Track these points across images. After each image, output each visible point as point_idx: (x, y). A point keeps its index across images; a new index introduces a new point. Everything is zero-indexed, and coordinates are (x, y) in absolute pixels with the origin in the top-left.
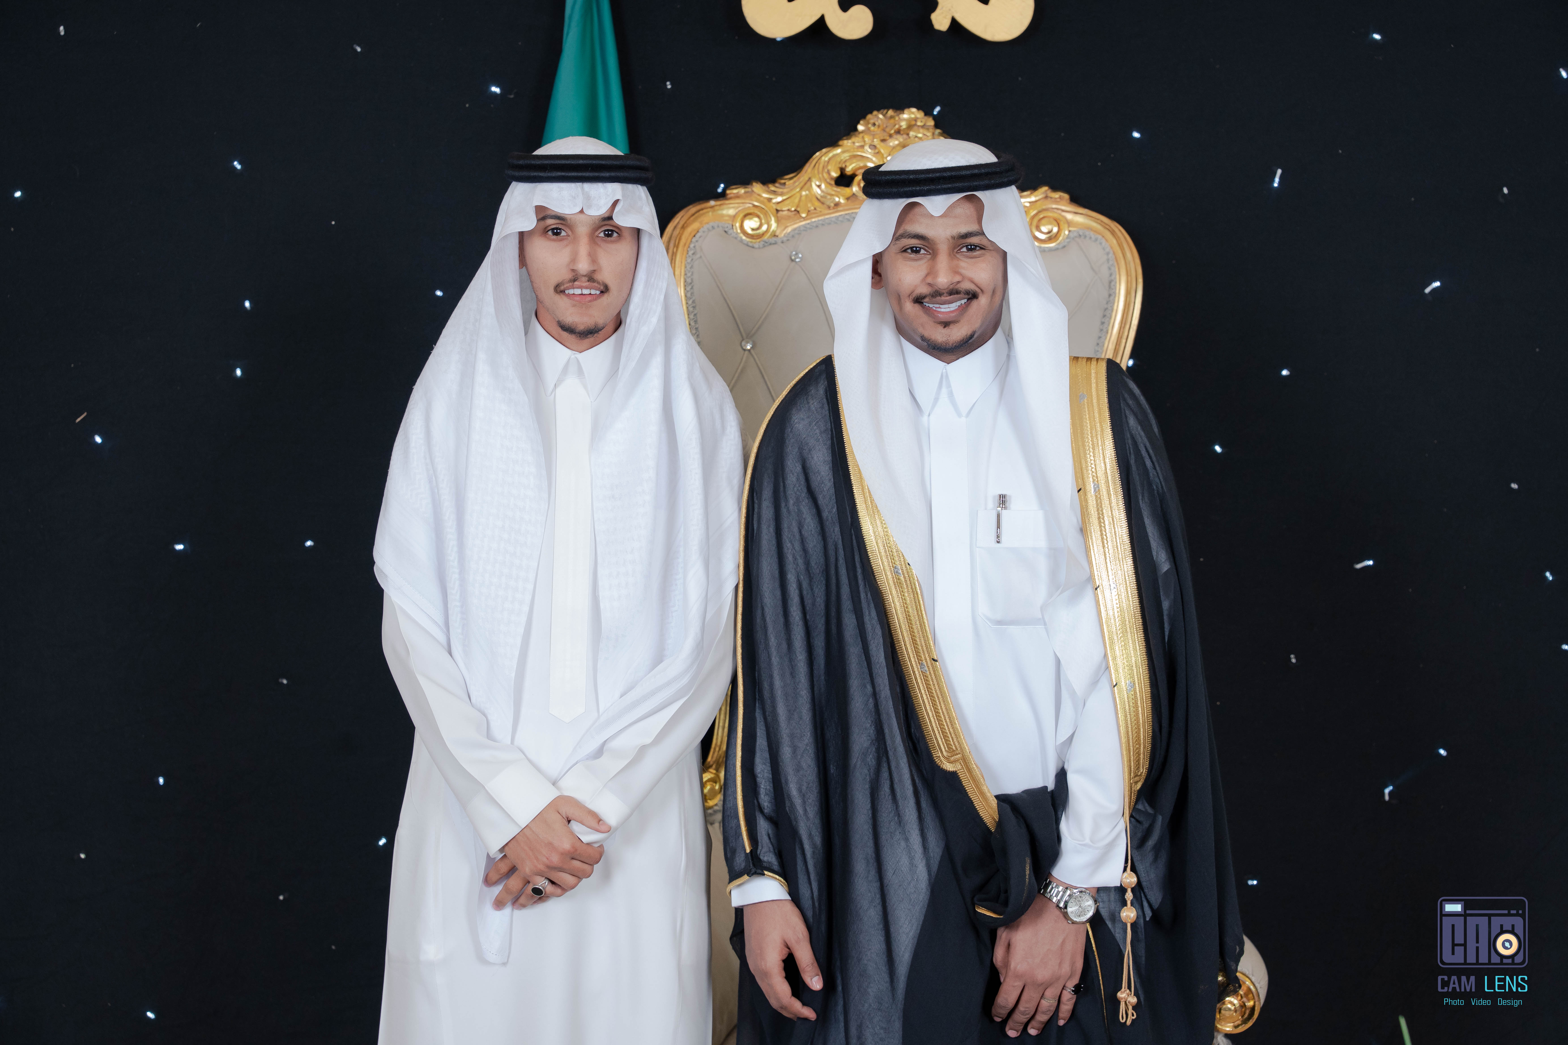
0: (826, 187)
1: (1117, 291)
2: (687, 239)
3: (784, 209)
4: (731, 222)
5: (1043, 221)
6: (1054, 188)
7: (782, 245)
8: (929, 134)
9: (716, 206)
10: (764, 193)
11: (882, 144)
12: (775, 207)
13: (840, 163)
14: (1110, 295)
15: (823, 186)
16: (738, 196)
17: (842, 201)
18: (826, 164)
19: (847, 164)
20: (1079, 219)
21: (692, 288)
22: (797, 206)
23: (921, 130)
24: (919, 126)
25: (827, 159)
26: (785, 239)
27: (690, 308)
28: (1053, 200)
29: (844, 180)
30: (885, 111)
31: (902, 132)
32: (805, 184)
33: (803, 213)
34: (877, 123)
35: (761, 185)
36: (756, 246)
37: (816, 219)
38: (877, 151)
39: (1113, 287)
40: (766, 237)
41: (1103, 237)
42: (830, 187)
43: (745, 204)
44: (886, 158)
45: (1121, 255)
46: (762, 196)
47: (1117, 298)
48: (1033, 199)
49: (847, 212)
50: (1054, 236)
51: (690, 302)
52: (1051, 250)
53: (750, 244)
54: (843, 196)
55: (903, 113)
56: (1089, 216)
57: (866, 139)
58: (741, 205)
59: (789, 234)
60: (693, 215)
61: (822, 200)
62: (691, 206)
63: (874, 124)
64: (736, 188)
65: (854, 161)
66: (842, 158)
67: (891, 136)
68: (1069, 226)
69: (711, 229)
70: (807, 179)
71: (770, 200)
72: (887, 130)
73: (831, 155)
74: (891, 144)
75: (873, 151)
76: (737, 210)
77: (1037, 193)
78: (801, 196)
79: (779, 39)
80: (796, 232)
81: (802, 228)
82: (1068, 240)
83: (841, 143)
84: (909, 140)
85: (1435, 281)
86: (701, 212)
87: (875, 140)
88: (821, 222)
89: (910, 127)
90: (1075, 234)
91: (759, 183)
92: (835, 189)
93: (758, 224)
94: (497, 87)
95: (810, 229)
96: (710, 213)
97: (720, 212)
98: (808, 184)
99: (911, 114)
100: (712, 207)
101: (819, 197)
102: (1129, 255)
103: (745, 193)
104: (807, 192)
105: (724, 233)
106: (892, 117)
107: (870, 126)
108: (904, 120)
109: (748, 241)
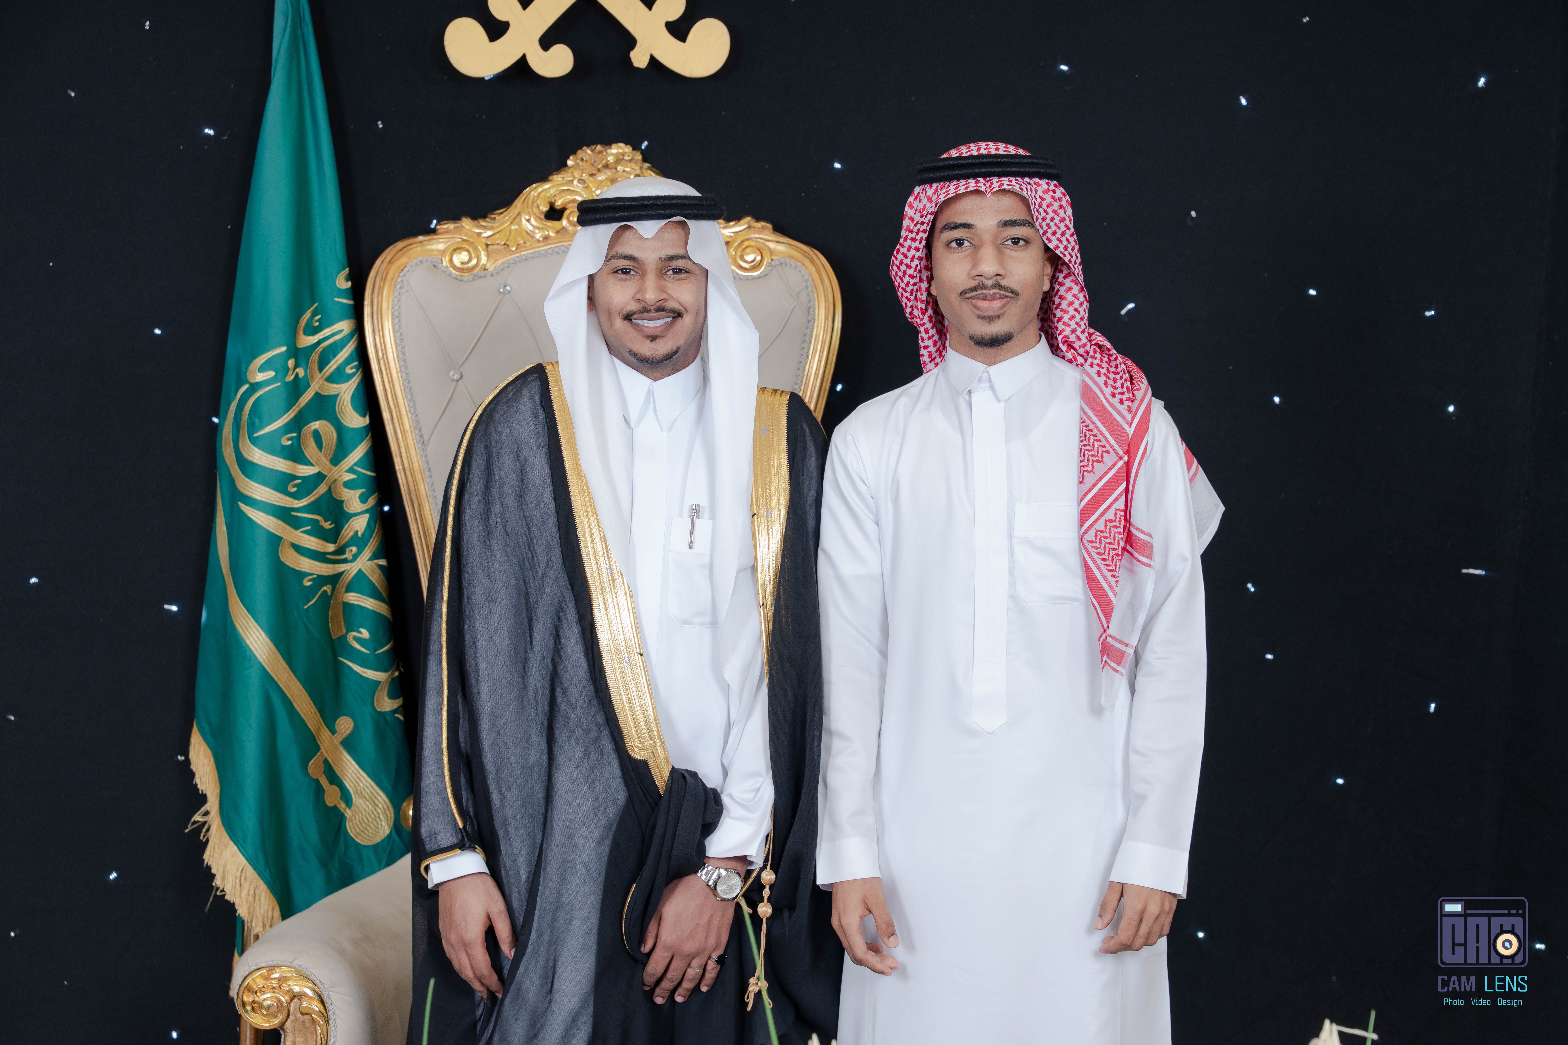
0: (536, 221)
1: (816, 317)
2: (394, 275)
3: (494, 243)
4: (440, 257)
5: (748, 250)
6: (758, 219)
7: (491, 278)
8: (637, 168)
9: (425, 241)
10: (473, 227)
11: (591, 179)
12: (484, 242)
13: (549, 197)
14: (809, 321)
15: (533, 220)
16: (447, 232)
17: (552, 234)
18: (536, 198)
19: (557, 199)
20: (781, 248)
21: (400, 321)
22: (507, 240)
23: (629, 165)
24: (627, 160)
25: (536, 194)
26: (495, 272)
27: (397, 341)
28: (756, 229)
29: (554, 214)
30: (594, 147)
31: (610, 167)
32: (515, 218)
33: (512, 247)
34: (585, 159)
35: (470, 220)
36: (466, 279)
37: (526, 253)
38: (586, 185)
39: (811, 313)
40: (475, 271)
41: (803, 264)
42: (539, 221)
43: (454, 239)
44: (594, 192)
45: (820, 282)
46: (472, 232)
47: (816, 324)
48: (737, 229)
49: (556, 245)
50: (757, 264)
51: (398, 335)
52: (753, 278)
53: (459, 278)
54: (552, 228)
55: (611, 148)
56: (790, 245)
57: (575, 174)
58: (451, 240)
59: (498, 268)
60: (402, 250)
61: (531, 234)
62: (400, 242)
63: (582, 160)
64: (446, 224)
65: (564, 195)
66: (552, 193)
67: (599, 170)
68: (771, 255)
69: (419, 263)
70: (517, 213)
71: (479, 234)
72: (596, 164)
73: (540, 190)
74: (600, 178)
75: (581, 186)
76: (447, 245)
77: (742, 222)
78: (511, 231)
79: (487, 78)
80: (506, 265)
81: (511, 262)
82: (770, 268)
83: (551, 178)
84: (617, 174)
85: (1129, 303)
86: (409, 247)
87: (584, 175)
88: (530, 255)
89: (619, 160)
90: (777, 262)
91: (469, 218)
92: (545, 223)
93: (468, 257)
94: (210, 129)
95: (519, 262)
96: (419, 248)
97: (429, 247)
98: (518, 217)
99: (618, 149)
100: (420, 242)
101: (529, 232)
102: (826, 281)
103: (455, 228)
104: (517, 227)
105: (433, 267)
106: (600, 152)
107: (578, 161)
108: (612, 154)
109: (457, 275)
